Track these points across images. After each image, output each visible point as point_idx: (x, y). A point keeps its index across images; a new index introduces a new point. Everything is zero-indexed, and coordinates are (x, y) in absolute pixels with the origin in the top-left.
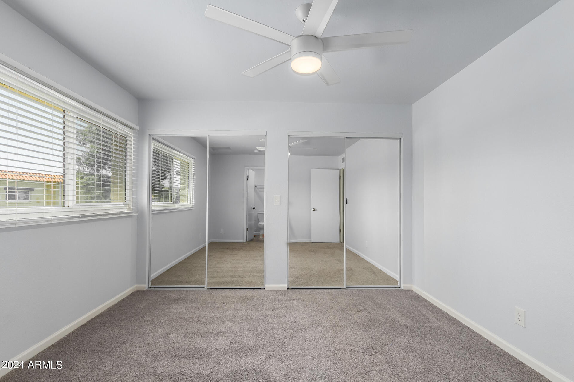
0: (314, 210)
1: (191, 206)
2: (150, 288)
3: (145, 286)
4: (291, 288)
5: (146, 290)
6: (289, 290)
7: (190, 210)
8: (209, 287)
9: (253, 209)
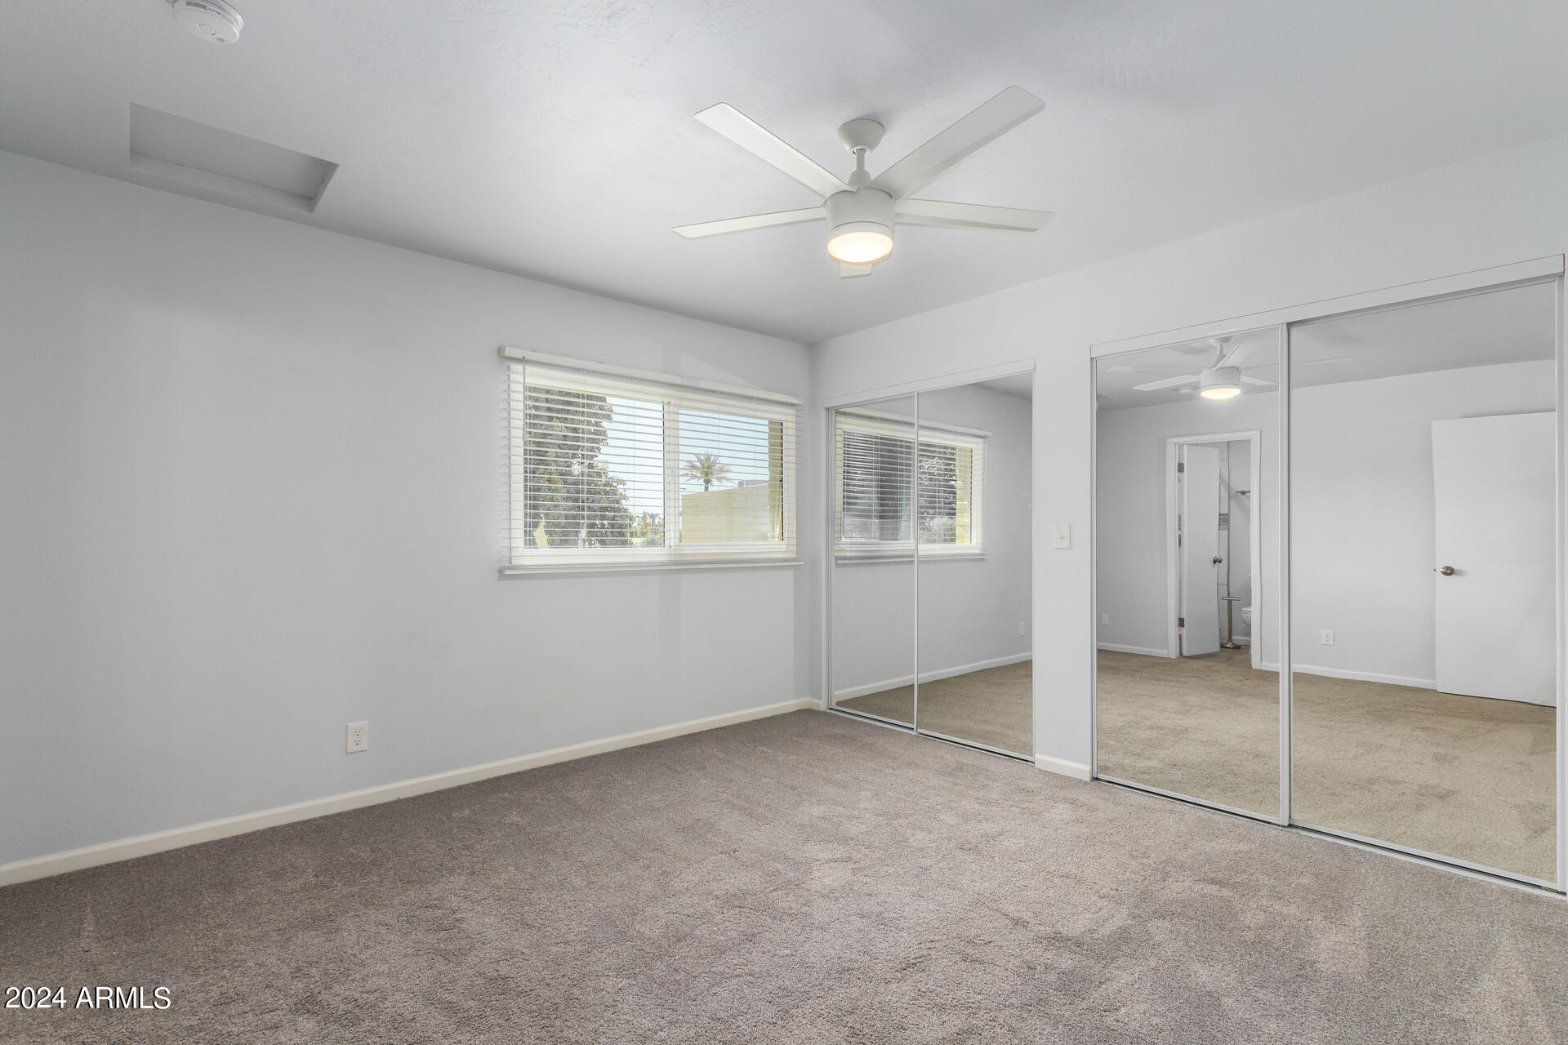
0: (1449, 571)
1: (978, 552)
2: (831, 709)
3: (822, 705)
4: (1104, 781)
5: (821, 710)
6: (1097, 783)
7: (979, 559)
8: (920, 731)
9: (1215, 562)
